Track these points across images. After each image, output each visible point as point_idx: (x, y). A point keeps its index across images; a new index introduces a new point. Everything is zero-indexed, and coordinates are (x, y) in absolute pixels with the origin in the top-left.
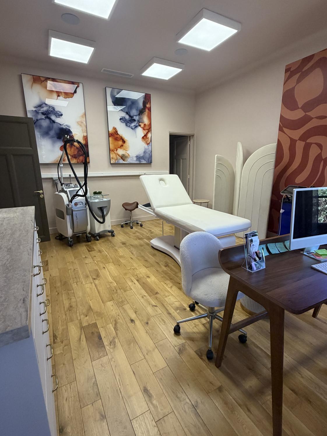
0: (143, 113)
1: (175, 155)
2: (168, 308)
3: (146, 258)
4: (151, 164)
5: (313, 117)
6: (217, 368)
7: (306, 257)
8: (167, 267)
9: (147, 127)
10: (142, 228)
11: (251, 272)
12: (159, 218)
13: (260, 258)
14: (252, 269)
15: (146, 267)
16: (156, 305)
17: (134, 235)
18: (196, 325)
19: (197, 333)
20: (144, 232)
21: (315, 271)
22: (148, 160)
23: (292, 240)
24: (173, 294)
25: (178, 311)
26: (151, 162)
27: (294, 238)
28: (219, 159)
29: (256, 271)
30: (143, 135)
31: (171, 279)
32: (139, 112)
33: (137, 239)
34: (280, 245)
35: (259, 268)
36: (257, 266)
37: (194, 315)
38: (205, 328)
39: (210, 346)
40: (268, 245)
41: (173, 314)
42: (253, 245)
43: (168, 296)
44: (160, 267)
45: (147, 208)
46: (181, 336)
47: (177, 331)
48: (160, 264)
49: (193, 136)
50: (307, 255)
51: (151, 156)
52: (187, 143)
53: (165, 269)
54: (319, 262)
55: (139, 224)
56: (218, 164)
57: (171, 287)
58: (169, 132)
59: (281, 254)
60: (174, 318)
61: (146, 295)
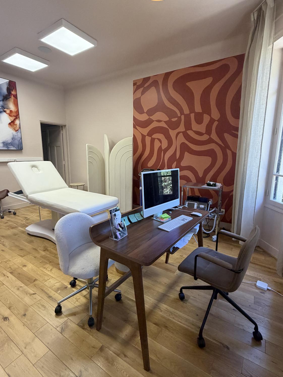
0: (8, 99)
1: (49, 142)
2: (48, 292)
3: (22, 246)
4: (22, 151)
5: (154, 120)
6: (98, 331)
7: (155, 221)
8: (46, 252)
9: (14, 114)
10: (16, 215)
11: (117, 241)
12: (33, 205)
13: (122, 228)
14: (117, 238)
15: (21, 256)
16: (34, 293)
17: (5, 225)
18: (78, 299)
19: (79, 306)
20: (19, 219)
21: (160, 230)
22: (18, 147)
23: (144, 210)
24: (53, 276)
25: (59, 291)
26: (22, 149)
27: (145, 209)
28: (89, 148)
29: (120, 239)
30: (10, 122)
31: (51, 262)
32: (3, 98)
33: (10, 229)
34: (138, 215)
35: (123, 236)
36: (121, 235)
37: (75, 290)
38: (86, 299)
39: (91, 314)
40: (129, 216)
41: (54, 296)
42: (116, 218)
43: (48, 280)
44: (39, 252)
45: (18, 195)
46: (63, 315)
47: (58, 311)
48: (38, 249)
49: (65, 126)
50: (156, 219)
51: (21, 143)
52: (59, 132)
53: (43, 253)
54: (163, 223)
55: (12, 213)
56: (90, 152)
57: (51, 270)
58: (40, 121)
59: (139, 222)
60: (55, 299)
61: (23, 285)
